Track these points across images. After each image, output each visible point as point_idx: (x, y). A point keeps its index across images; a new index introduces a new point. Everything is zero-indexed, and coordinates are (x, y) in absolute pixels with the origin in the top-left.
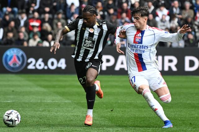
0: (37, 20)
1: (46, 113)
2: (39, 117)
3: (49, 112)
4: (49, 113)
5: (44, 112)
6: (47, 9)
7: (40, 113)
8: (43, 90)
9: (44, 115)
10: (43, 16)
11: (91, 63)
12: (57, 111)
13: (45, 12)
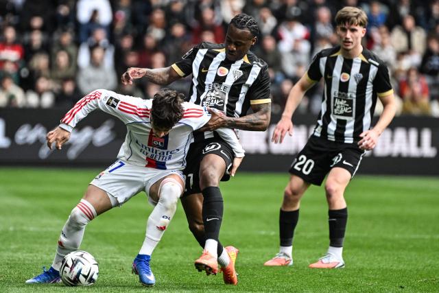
0: (13, 45)
1: (24, 255)
2: (8, 264)
3: (31, 252)
4: (31, 255)
5: (19, 254)
6: (37, 22)
7: (11, 254)
8: (21, 202)
9: (19, 259)
10: (26, 38)
11: (220, 146)
12: (49, 251)
13: (31, 29)
